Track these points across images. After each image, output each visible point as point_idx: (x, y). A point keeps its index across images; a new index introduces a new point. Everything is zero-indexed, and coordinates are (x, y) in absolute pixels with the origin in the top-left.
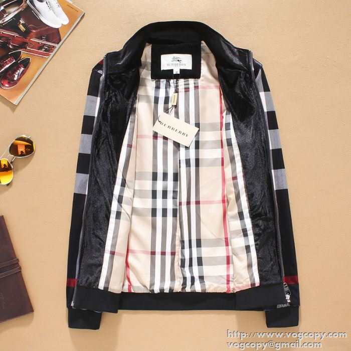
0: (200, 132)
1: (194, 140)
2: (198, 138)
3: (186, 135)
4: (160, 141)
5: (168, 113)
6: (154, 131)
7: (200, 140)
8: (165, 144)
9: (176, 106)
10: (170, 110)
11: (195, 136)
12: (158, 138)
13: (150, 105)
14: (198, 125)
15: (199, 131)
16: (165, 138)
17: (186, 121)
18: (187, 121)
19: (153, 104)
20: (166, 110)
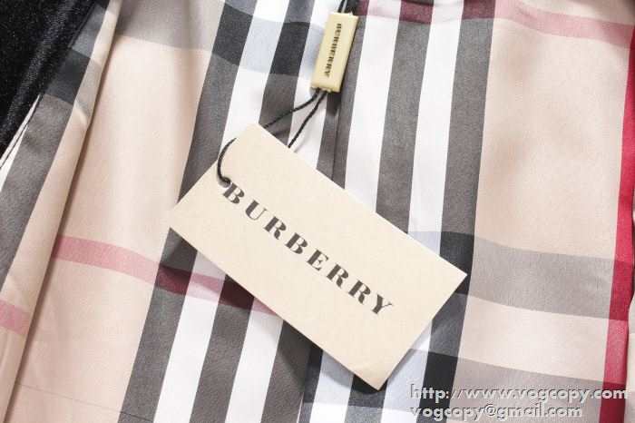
0: (471, 301)
1: (425, 347)
2: (454, 337)
3: (371, 301)
4: (200, 309)
5: (281, 134)
6: (172, 234)
7: (462, 355)
8: (228, 336)
9: (337, 101)
10: (297, 119)
11: (437, 322)
12: (192, 287)
13: (189, 64)
14: (458, 247)
15: (463, 289)
16: (236, 297)
17: (382, 210)
18: (394, 206)
19: (205, 55)
20: (277, 115)
